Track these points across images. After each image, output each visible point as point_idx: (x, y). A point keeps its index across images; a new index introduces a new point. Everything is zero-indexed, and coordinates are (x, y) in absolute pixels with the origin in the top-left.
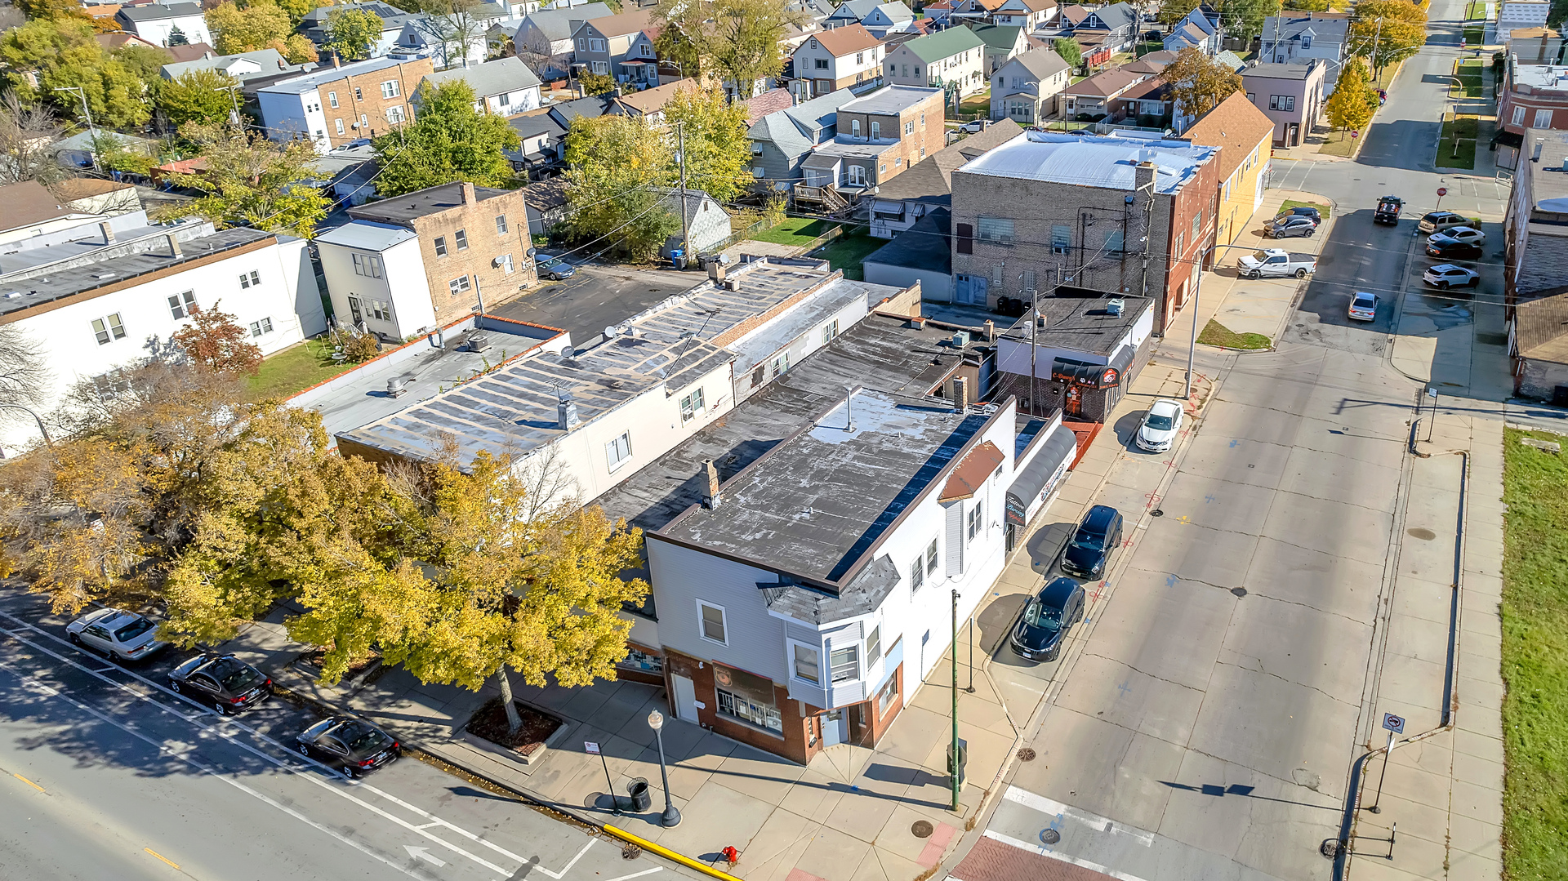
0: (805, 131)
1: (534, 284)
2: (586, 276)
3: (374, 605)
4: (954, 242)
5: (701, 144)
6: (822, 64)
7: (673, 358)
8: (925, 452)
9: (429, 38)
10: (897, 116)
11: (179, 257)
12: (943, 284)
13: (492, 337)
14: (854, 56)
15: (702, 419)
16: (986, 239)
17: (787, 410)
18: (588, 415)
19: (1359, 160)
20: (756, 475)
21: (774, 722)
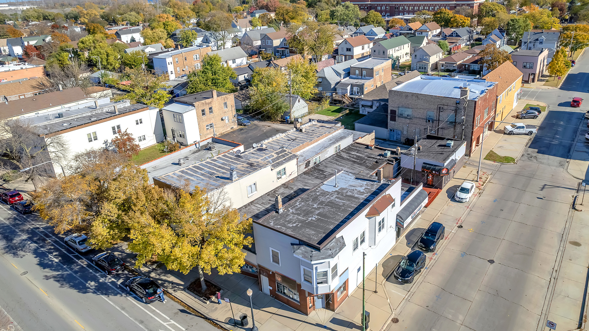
0: (338, 74)
1: (236, 127)
2: (256, 125)
3: (153, 240)
4: (389, 117)
5: (299, 78)
6: (349, 50)
7: (275, 156)
8: (364, 197)
9: (212, 40)
10: (372, 69)
11: (117, 113)
12: (384, 132)
13: (217, 146)
14: (361, 47)
15: (285, 179)
16: (401, 116)
17: (317, 178)
18: (242, 175)
19: (561, 88)
20: (298, 202)
21: (297, 297)
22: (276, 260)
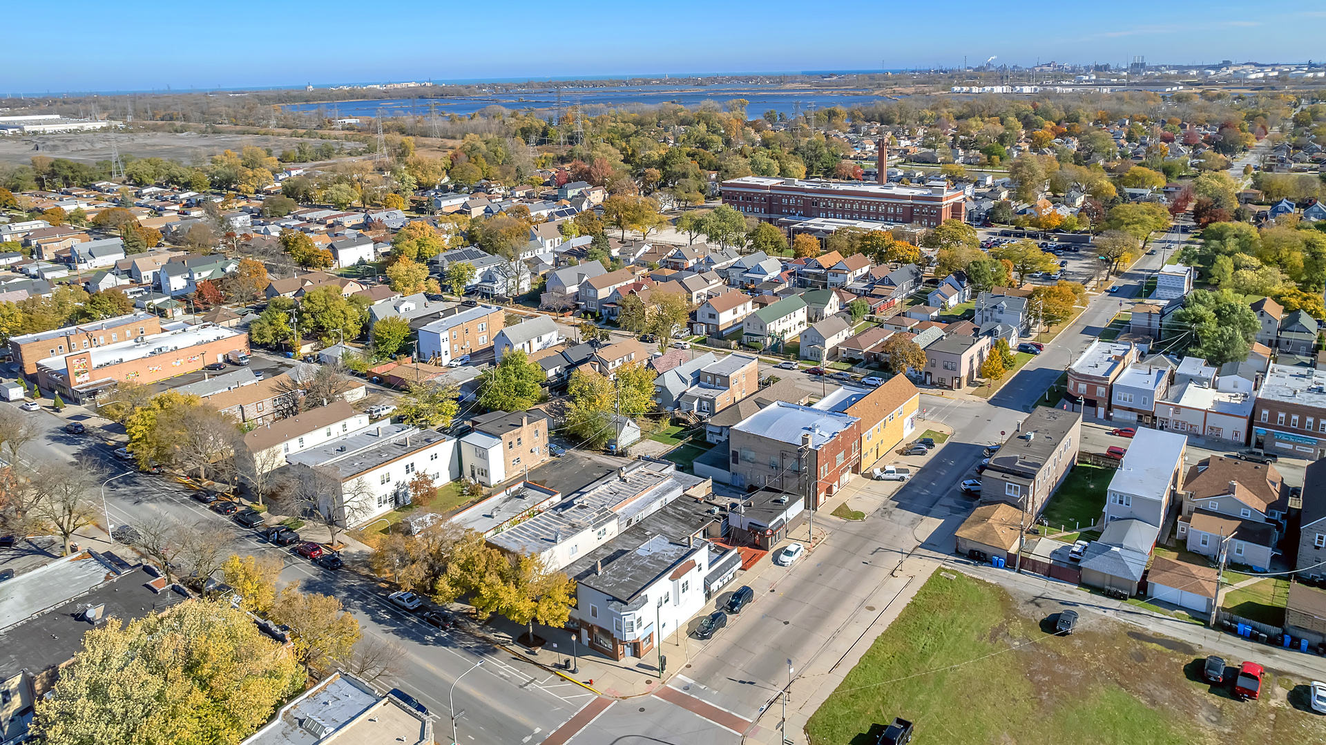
0: (684, 381)
1: (547, 459)
2: (572, 456)
4: (731, 459)
5: (631, 389)
6: (712, 316)
7: (597, 515)
8: (672, 561)
9: (499, 277)
10: (728, 377)
11: (409, 446)
12: (724, 475)
13: (530, 492)
14: (732, 311)
15: (605, 539)
16: (744, 458)
17: (638, 538)
18: (564, 538)
19: (989, 402)
20: (614, 565)
21: (610, 646)
22: (594, 614)
